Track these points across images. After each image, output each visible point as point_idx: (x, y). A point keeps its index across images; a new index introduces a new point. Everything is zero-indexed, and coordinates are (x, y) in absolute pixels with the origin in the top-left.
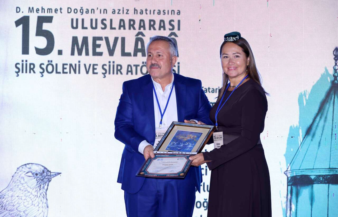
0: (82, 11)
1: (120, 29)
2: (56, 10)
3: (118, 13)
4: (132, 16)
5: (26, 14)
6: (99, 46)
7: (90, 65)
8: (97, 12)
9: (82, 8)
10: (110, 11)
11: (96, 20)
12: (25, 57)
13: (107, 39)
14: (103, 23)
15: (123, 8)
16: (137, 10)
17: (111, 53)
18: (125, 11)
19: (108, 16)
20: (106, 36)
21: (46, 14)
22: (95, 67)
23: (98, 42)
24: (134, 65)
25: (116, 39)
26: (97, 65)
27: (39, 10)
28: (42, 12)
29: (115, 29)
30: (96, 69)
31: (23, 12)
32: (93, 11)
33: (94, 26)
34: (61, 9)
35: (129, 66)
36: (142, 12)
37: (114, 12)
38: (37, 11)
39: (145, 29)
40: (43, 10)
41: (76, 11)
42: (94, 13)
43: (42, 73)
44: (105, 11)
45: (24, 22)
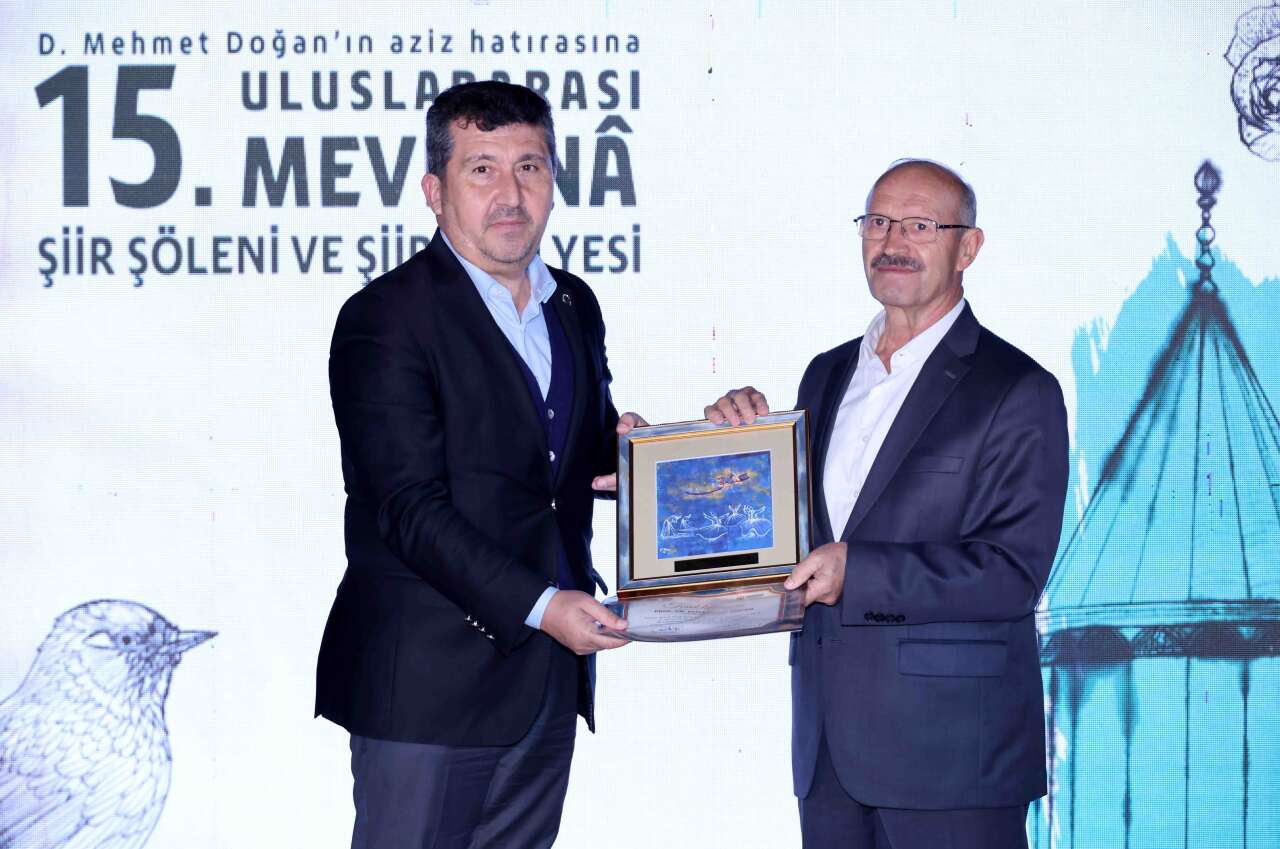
0: (279, 44)
1: (419, 106)
2: (186, 44)
3: (413, 50)
4: (463, 58)
5: (76, 57)
6: (345, 170)
7: (314, 241)
8: (336, 47)
9: (279, 32)
10: (382, 44)
11: (334, 76)
12: (75, 216)
13: (373, 145)
14: (357, 88)
15: (431, 31)
16: (481, 39)
17: (391, 194)
18: (439, 43)
19: (377, 62)
20: (371, 134)
21: (150, 58)
22: (333, 247)
23: (341, 157)
25: (408, 144)
26: (338, 239)
27: (122, 45)
28: (134, 51)
29: (401, 106)
30: (335, 254)
31: (63, 52)
32: (320, 42)
33: (325, 97)
34: (203, 38)
36: (501, 43)
37: (397, 46)
38: (115, 46)
40: (138, 44)
41: (257, 45)
42: (324, 50)
43: (137, 272)
44: (366, 41)
45: (68, 87)
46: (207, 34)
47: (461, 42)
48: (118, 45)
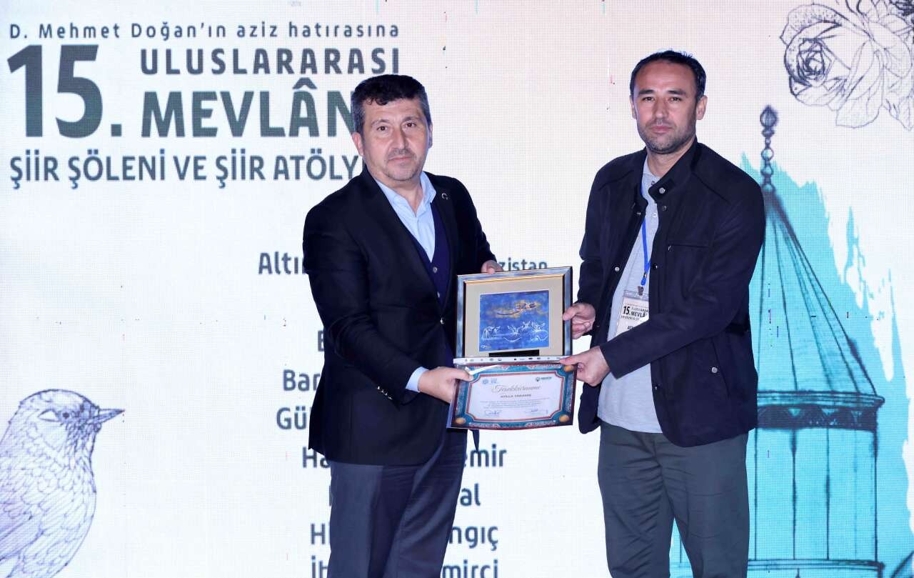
0: (165, 31)
1: (256, 71)
2: (105, 31)
3: (252, 35)
4: (283, 41)
5: (34, 40)
6: (208, 113)
7: (188, 159)
8: (202, 33)
9: (165, 23)
10: (232, 31)
11: (200, 52)
12: (33, 143)
13: (226, 97)
14: (216, 60)
15: (263, 23)
16: (295, 27)
17: (237, 128)
18: (268, 31)
19: (228, 43)
20: (225, 89)
21: (81, 41)
22: (200, 163)
23: (205, 105)
24: (292, 158)
25: (248, 96)
26: (204, 158)
27: (64, 32)
28: (72, 36)
29: (244, 72)
30: (202, 168)
31: (26, 37)
32: (191, 30)
33: (195, 66)
34: (116, 28)
35: (279, 158)
36: (309, 31)
37: (241, 33)
38: (59, 33)
39: (315, 71)
40: (74, 31)
41: (151, 32)
42: (194, 35)
43: (73, 179)
44: (221, 30)
45: (28, 59)
46: (118, 25)
47: (283, 30)
48: (61, 32)
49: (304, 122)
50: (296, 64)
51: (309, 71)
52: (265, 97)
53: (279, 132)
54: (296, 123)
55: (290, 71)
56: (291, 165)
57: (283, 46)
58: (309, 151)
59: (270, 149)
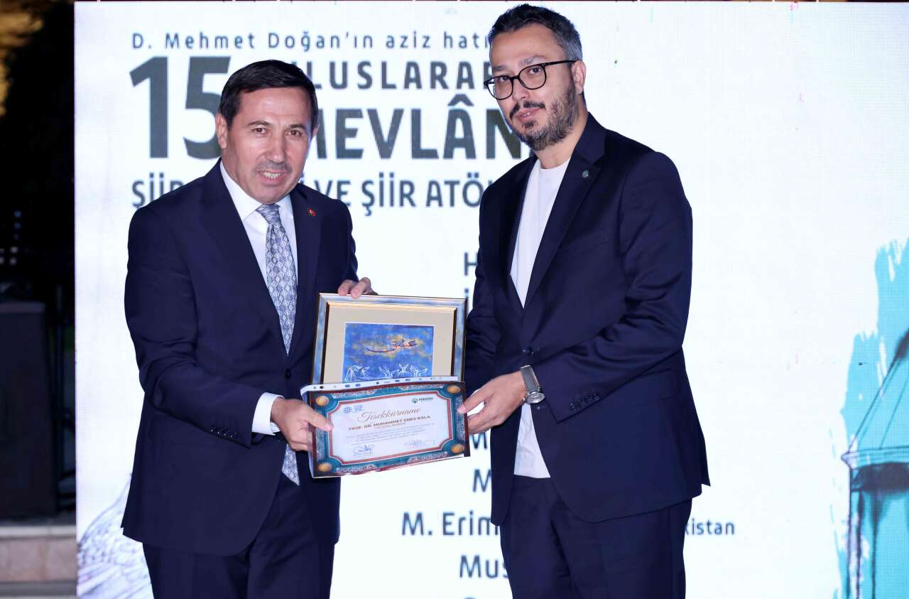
0: (305, 41)
1: (406, 86)
2: (238, 41)
3: (402, 46)
4: (438, 52)
5: (159, 51)
6: (353, 133)
7: (330, 183)
8: (347, 43)
9: (306, 33)
10: (380, 42)
11: (345, 65)
12: (158, 165)
13: (373, 114)
14: (362, 73)
15: (415, 33)
16: (451, 38)
17: (385, 150)
18: (420, 41)
19: (376, 55)
20: (372, 107)
21: (213, 52)
22: (344, 188)
23: (350, 123)
24: (446, 183)
25: (398, 114)
26: (348, 183)
27: (192, 42)
28: (201, 46)
29: (393, 87)
30: (345, 193)
31: (150, 47)
32: (335, 41)
33: (339, 80)
34: (251, 37)
35: (431, 183)
36: (465, 42)
37: (390, 43)
38: (187, 43)
39: (472, 86)
40: (204, 41)
41: (290, 42)
42: (338, 45)
44: (368, 40)
45: (153, 72)
46: (253, 35)
47: (437, 40)
48: (189, 42)
49: (460, 143)
50: (451, 78)
51: (465, 86)
52: (416, 115)
53: (432, 154)
54: (451, 144)
55: (445, 86)
56: (445, 190)
57: (437, 59)
58: (466, 175)
59: (422, 172)
